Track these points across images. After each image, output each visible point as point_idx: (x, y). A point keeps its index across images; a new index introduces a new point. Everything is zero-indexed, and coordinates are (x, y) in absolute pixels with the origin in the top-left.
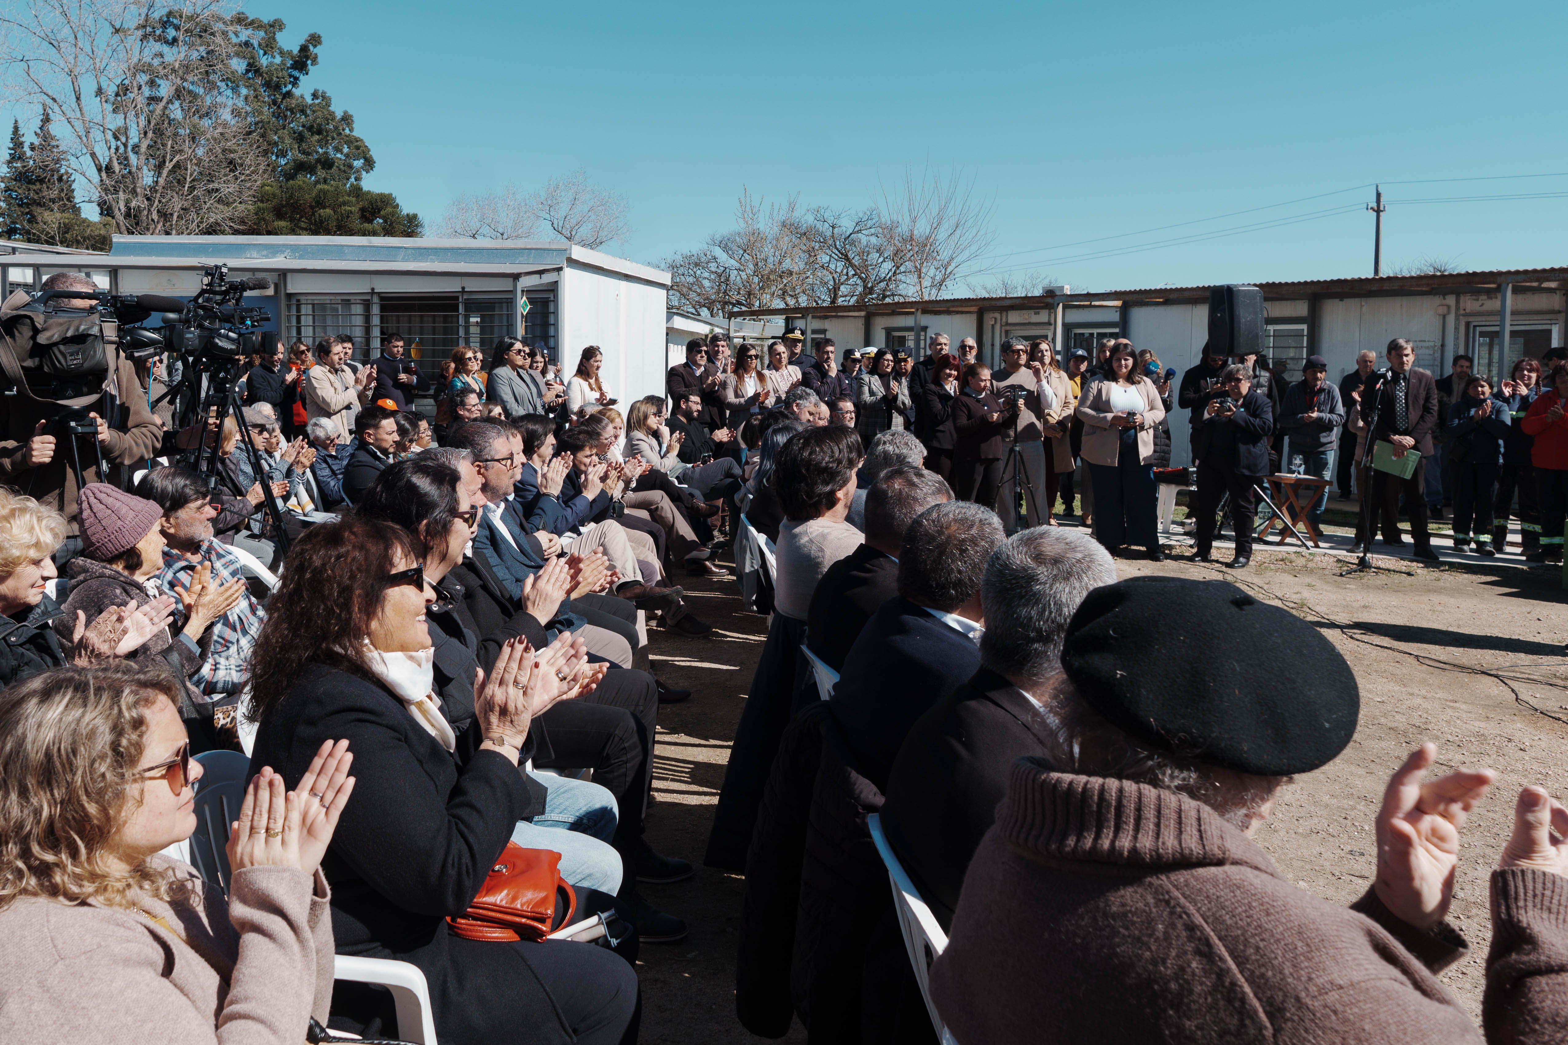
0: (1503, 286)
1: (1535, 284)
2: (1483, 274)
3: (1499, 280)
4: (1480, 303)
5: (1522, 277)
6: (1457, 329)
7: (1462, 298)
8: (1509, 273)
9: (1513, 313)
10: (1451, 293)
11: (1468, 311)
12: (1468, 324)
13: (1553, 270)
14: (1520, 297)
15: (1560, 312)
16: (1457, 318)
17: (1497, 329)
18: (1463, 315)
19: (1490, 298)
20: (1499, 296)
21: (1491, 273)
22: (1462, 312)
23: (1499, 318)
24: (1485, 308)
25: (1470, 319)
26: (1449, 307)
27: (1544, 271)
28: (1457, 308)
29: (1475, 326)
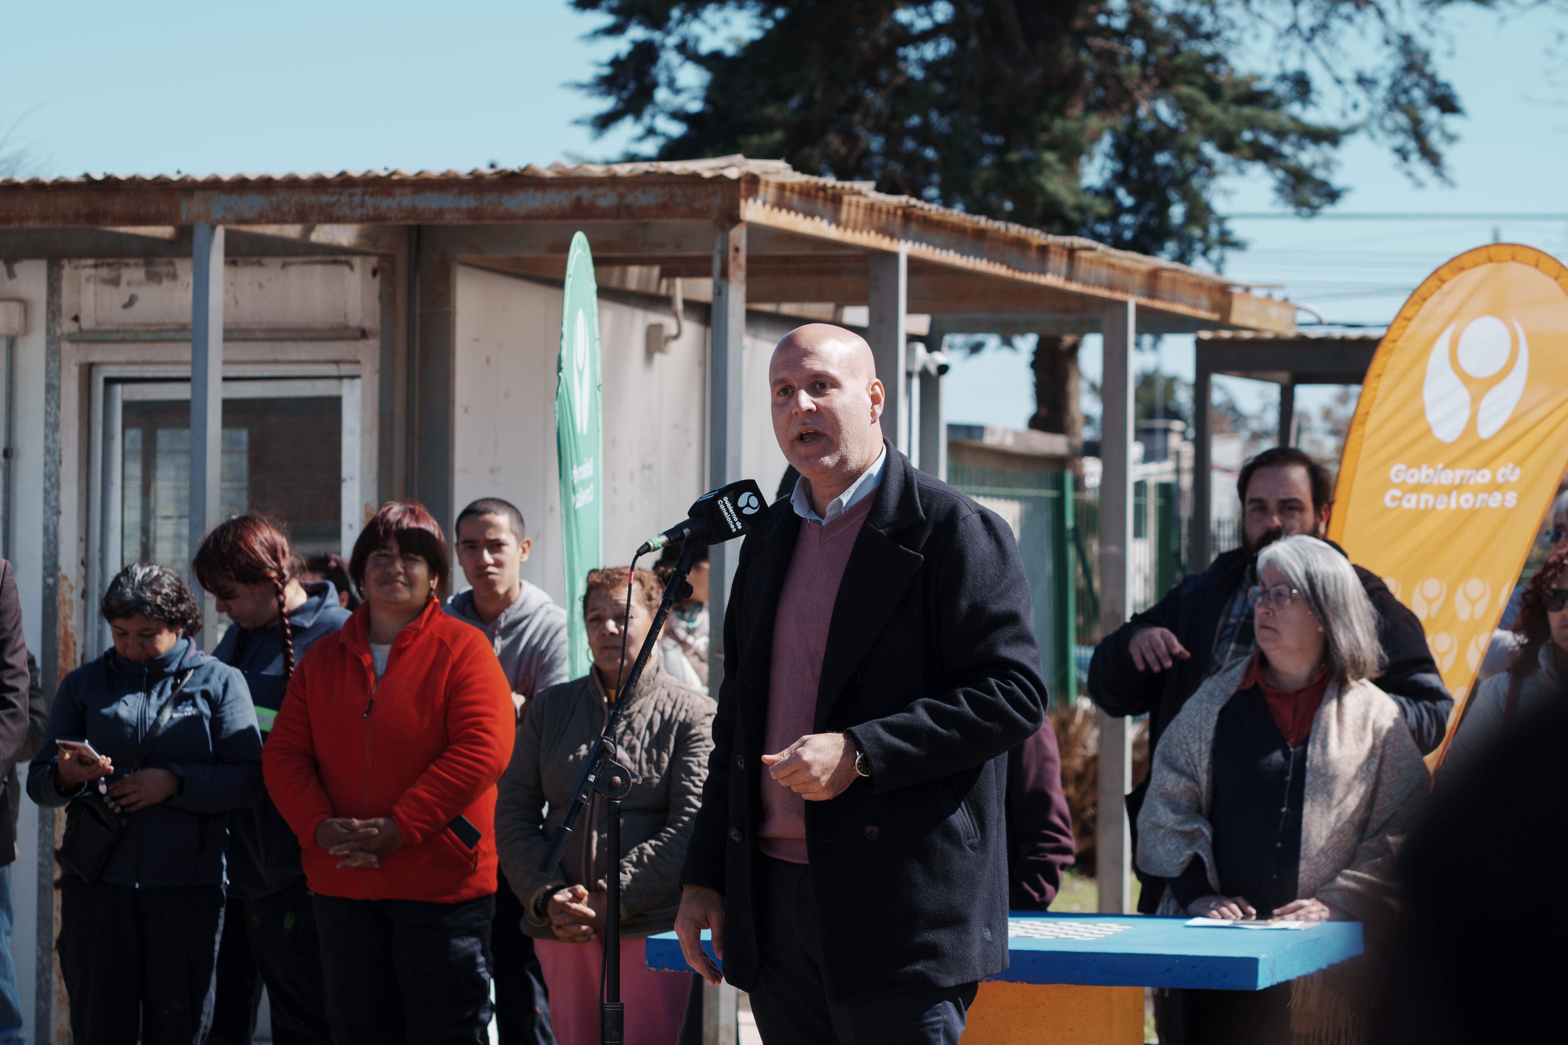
0: (200, 232)
1: (292, 231)
2: (136, 185)
3: (190, 209)
4: (122, 294)
5: (254, 203)
6: (52, 389)
7: (67, 271)
8: (214, 185)
9: (232, 335)
10: (34, 254)
11: (87, 323)
12: (87, 371)
13: (345, 181)
14: (248, 275)
15: (363, 334)
16: (53, 353)
17: (180, 392)
18: (73, 339)
19: (153, 277)
20: (184, 269)
21: (161, 185)
22: (67, 327)
23: (185, 352)
24: (141, 313)
25: (97, 354)
26: (25, 304)
27: (320, 183)
28: (54, 313)
29: (110, 382)
